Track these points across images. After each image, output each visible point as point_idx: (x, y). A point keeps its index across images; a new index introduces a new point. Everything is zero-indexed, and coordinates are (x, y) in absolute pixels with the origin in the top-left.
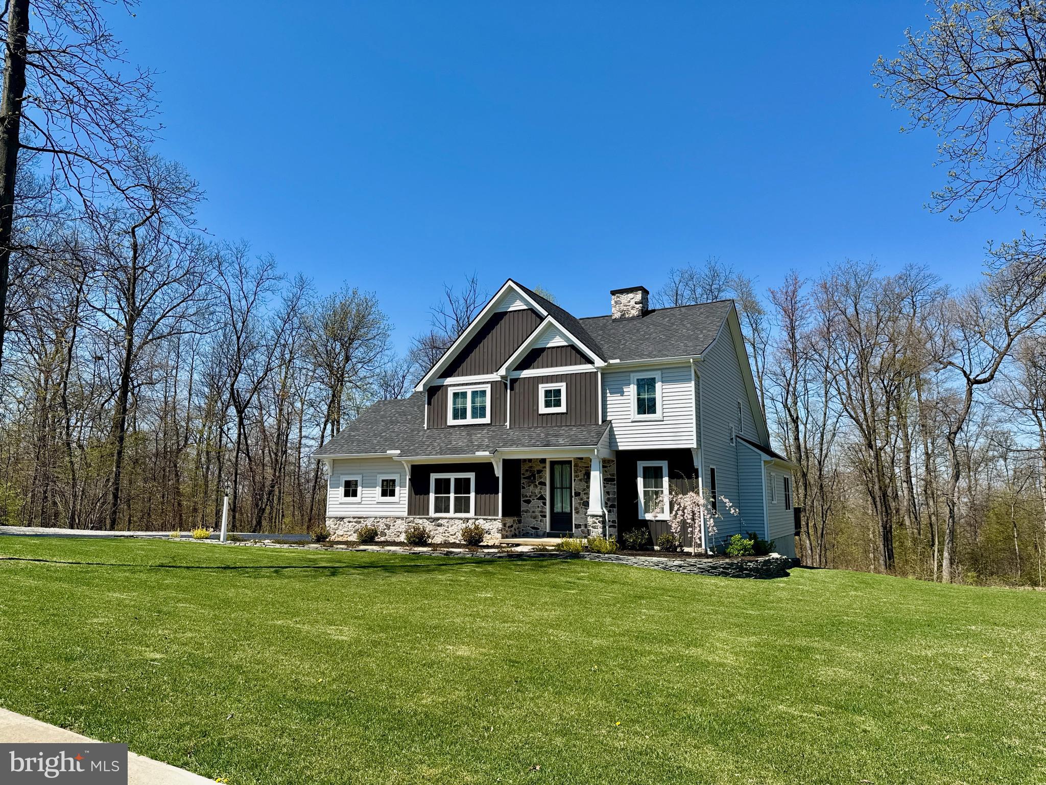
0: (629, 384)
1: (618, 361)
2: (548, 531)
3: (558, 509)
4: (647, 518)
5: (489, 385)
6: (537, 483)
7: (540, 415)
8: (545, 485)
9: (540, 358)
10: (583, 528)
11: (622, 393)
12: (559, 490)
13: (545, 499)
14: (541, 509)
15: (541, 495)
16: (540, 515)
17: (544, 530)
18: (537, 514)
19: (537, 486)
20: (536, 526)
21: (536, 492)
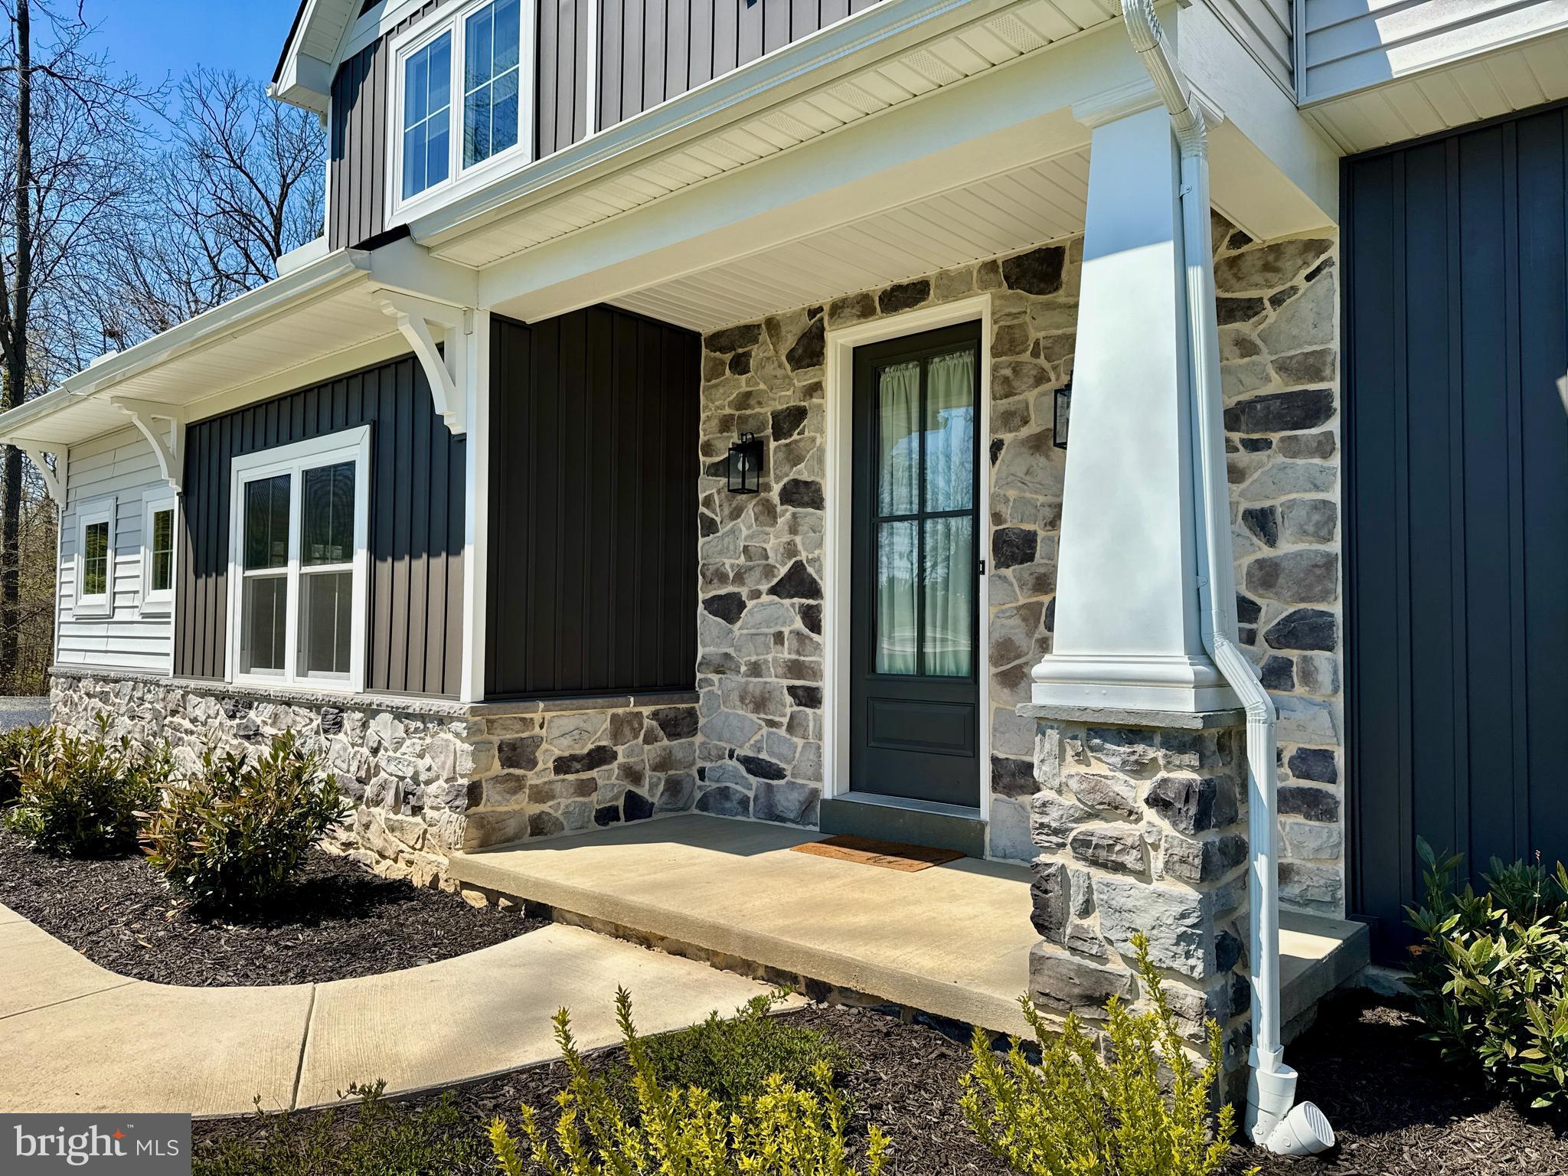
2: (832, 783)
3: (895, 652)
6: (776, 493)
8: (817, 503)
12: (901, 529)
13: (814, 591)
14: (798, 653)
15: (799, 567)
16: (792, 690)
17: (813, 785)
18: (774, 680)
19: (779, 508)
20: (763, 756)
21: (768, 547)
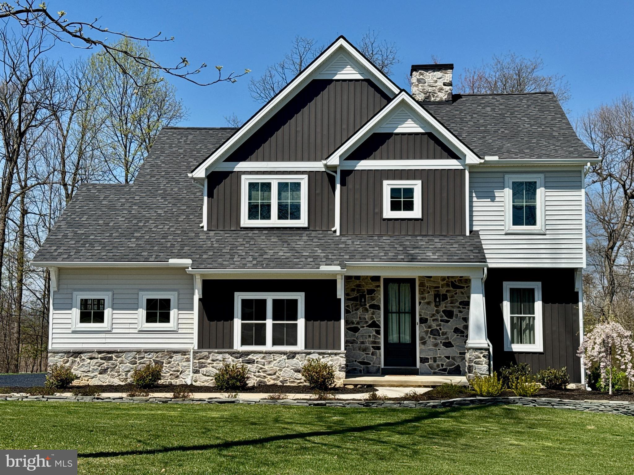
0: (503, 188)
1: (496, 158)
2: (382, 366)
3: (394, 338)
4: (514, 350)
5: (306, 177)
6: (367, 306)
7: (385, 220)
8: (379, 309)
9: (385, 146)
10: (431, 362)
11: (493, 198)
12: (394, 315)
13: (379, 327)
14: (375, 339)
15: (374, 322)
16: (372, 347)
17: (378, 366)
18: (368, 345)
19: (369, 309)
20: (365, 361)
21: (366, 317)
